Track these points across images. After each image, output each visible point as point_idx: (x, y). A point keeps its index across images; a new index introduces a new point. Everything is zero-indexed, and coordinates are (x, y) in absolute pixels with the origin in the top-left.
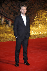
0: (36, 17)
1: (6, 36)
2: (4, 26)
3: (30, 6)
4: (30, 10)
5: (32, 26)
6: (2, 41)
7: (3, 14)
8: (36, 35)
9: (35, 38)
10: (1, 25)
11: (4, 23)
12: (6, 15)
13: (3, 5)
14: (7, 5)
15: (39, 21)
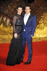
0: (42, 19)
3: (36, 8)
5: (37, 28)
6: (6, 42)
7: (8, 15)
9: (39, 41)
10: (6, 26)
11: (9, 24)
13: (9, 7)
14: (13, 6)
15: (44, 23)
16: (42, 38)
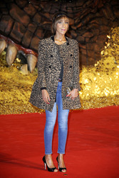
0: (108, 45)
1: (20, 98)
2: (15, 69)
3: (91, 13)
4: (90, 27)
5: (94, 69)
6: (8, 112)
7: (12, 34)
8: (108, 98)
9: (102, 106)
10: (7, 66)
11: (15, 60)
12: (22, 38)
13: (14, 11)
14: (26, 9)
15: (115, 56)
16: (110, 97)
